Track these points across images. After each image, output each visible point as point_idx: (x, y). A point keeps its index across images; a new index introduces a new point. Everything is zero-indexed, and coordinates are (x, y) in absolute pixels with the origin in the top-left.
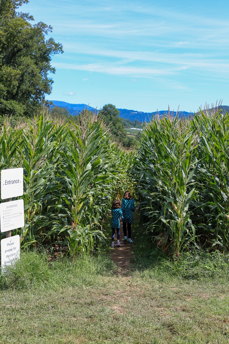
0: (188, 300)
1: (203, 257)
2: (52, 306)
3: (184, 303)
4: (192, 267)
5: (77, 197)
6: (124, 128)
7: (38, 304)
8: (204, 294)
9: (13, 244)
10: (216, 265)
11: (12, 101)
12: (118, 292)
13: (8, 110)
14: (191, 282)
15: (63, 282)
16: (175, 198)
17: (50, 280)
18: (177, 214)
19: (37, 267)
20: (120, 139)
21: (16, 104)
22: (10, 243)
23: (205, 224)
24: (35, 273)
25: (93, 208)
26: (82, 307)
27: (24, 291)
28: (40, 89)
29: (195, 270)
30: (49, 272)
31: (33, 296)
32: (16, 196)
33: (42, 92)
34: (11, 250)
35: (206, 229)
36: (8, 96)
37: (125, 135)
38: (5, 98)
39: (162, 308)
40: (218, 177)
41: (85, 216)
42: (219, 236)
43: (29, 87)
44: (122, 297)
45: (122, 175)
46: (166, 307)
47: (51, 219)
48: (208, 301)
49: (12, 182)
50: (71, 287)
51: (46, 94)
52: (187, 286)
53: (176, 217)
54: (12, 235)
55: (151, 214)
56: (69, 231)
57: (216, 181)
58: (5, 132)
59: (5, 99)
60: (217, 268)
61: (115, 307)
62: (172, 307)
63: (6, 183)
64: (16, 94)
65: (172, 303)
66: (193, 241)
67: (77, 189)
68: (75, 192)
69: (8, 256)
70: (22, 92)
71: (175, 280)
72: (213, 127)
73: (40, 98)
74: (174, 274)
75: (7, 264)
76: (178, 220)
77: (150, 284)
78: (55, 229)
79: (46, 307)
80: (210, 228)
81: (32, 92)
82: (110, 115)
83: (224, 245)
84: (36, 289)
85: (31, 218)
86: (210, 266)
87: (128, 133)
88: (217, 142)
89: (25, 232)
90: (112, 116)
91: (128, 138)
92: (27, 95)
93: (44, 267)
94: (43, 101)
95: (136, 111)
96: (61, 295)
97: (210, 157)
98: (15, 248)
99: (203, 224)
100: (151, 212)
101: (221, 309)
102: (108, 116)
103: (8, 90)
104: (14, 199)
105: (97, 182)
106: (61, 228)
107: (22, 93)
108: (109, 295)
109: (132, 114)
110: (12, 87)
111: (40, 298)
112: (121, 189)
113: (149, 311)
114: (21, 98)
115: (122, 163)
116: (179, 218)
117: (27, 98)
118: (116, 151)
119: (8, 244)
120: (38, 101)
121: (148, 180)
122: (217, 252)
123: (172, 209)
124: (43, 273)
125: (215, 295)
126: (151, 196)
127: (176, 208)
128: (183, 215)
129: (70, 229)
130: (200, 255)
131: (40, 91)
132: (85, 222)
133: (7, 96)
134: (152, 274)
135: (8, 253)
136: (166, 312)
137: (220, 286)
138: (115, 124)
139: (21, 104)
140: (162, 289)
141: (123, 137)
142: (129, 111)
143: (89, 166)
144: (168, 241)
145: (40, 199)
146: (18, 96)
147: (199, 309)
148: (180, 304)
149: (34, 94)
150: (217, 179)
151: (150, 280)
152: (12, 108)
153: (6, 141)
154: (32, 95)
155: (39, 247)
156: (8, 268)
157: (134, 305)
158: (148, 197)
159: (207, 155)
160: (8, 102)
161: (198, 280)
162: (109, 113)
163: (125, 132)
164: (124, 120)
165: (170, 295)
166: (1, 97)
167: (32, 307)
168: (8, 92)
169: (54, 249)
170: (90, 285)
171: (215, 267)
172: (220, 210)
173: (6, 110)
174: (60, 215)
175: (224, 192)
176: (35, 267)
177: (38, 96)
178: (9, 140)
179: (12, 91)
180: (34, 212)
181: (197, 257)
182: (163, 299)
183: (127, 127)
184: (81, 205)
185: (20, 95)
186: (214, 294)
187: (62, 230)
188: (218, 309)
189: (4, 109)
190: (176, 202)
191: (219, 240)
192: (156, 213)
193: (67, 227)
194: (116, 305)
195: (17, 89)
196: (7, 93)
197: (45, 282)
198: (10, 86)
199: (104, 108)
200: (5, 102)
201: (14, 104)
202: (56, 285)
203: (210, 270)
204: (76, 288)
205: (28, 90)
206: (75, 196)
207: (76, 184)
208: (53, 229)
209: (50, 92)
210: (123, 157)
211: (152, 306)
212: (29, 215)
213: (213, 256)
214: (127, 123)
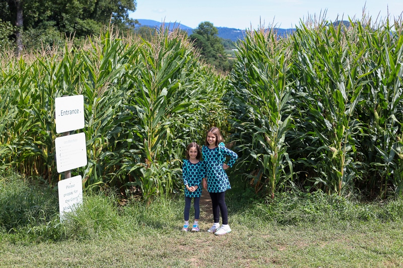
0: (281, 250)
1: (302, 197)
2: (116, 259)
3: (276, 253)
4: (289, 210)
5: (150, 129)
6: (223, 49)
7: (100, 257)
8: (301, 242)
9: (73, 186)
10: (318, 207)
11: (90, 21)
12: (199, 241)
13: (85, 31)
14: (287, 228)
15: (135, 230)
16: (268, 128)
17: (118, 228)
18: (271, 147)
19: (103, 212)
20: (219, 62)
21: (94, 23)
22: (70, 185)
23: (306, 159)
24: (100, 221)
25: (172, 142)
26: (152, 259)
27: (87, 241)
28: (123, 5)
29: (292, 214)
30: (118, 219)
31: (96, 247)
32: (75, 129)
33: (126, 9)
34: (72, 193)
35: (307, 165)
36: (85, 15)
37: (225, 58)
38: (81, 17)
39: (248, 260)
40: (322, 102)
41: (163, 152)
42: (323, 173)
43: (110, 3)
44: (203, 247)
45: (217, 104)
46: (254, 258)
47: (121, 156)
48: (306, 251)
49: (70, 112)
50: (144, 236)
51: (130, 11)
52: (282, 233)
53: (270, 151)
54: (72, 176)
55: (242, 148)
56: (142, 170)
57: (320, 107)
58: (67, 53)
59: (81, 19)
60: (318, 211)
61: (193, 260)
62: (260, 258)
63: (63, 114)
64: (93, 12)
65: (262, 253)
66: (290, 179)
67: (150, 119)
68: (148, 123)
69: (67, 201)
70: (101, 9)
71: (269, 225)
72: (317, 42)
73: (123, 16)
74: (268, 219)
75: (67, 211)
76: (271, 154)
77: (238, 231)
78: (124, 168)
79: (109, 260)
80: (312, 163)
81: (113, 9)
82: (207, 34)
83: (328, 183)
84: (101, 239)
85: (97, 156)
86: (311, 209)
87: (230, 55)
88: (321, 60)
89: (88, 171)
90: (210, 36)
91: (230, 61)
92: (107, 13)
93: (111, 213)
94: (127, 19)
95: (239, 30)
96: (130, 246)
97: (312, 78)
98: (77, 191)
99: (304, 159)
100: (241, 146)
101: (320, 260)
102: (205, 36)
103: (84, 7)
104: (71, 132)
105: (179, 111)
106: (132, 166)
107: (101, 11)
108: (187, 245)
109: (234, 33)
110: (88, 3)
111: (105, 250)
112: (217, 120)
113: (232, 263)
114: (100, 16)
115: (216, 89)
116: (273, 152)
117: (108, 17)
118: (208, 75)
119: (67, 187)
120: (121, 19)
121: (239, 107)
122: (319, 192)
123: (265, 140)
124: (110, 220)
125: (314, 244)
126: (242, 126)
127: (269, 139)
128: (278, 148)
129: (143, 167)
130: (299, 196)
131: (123, 8)
132: (163, 158)
133: (83, 14)
134: (242, 219)
135: (68, 198)
136: (253, 264)
137: (321, 232)
138: (213, 45)
139: (100, 23)
140: (252, 237)
141: (223, 60)
142: (231, 29)
143: (165, 92)
144: (262, 179)
145: (108, 133)
146: (96, 14)
147: (292, 260)
148: (271, 254)
149: (115, 12)
150: (320, 104)
151: (239, 226)
152: (89, 29)
153: (68, 65)
154: (113, 13)
155: (106, 190)
156: (68, 215)
157: (215, 256)
158: (239, 128)
159: (308, 76)
160: (85, 21)
161: (296, 225)
162: (206, 32)
163: (225, 54)
164: (224, 40)
165: (259, 244)
166: (77, 16)
167: (92, 260)
168: (85, 10)
169: (129, 191)
170: (167, 233)
171: (317, 209)
172: (323, 141)
173: (82, 30)
174: (131, 151)
175: (329, 120)
176: (101, 213)
177: (120, 13)
178: (73, 63)
179: (90, 8)
180: (101, 149)
181: (295, 198)
182: (250, 249)
183: (228, 49)
184: (156, 138)
185: (99, 13)
186: (314, 242)
187: (133, 169)
188: (316, 259)
189: (80, 30)
190: (269, 132)
191: (324, 178)
192: (247, 146)
193: (139, 165)
194: (194, 257)
195: (96, 6)
196: (83, 11)
197: (113, 230)
198: (87, 3)
199: (199, 26)
200: (81, 22)
201: (91, 24)
202: (125, 234)
203: (311, 213)
204: (150, 237)
205: (108, 7)
206: (147, 128)
207: (149, 113)
208: (122, 168)
209: (135, 9)
210: (217, 82)
211: (236, 258)
212: (94, 152)
213: (315, 197)
214: (228, 44)
